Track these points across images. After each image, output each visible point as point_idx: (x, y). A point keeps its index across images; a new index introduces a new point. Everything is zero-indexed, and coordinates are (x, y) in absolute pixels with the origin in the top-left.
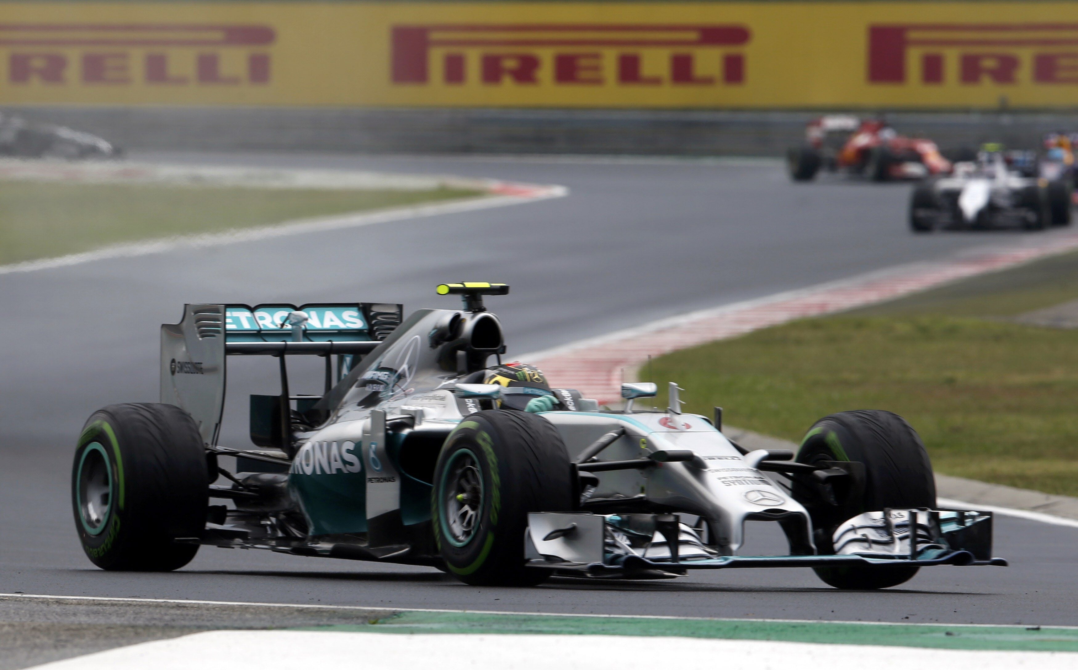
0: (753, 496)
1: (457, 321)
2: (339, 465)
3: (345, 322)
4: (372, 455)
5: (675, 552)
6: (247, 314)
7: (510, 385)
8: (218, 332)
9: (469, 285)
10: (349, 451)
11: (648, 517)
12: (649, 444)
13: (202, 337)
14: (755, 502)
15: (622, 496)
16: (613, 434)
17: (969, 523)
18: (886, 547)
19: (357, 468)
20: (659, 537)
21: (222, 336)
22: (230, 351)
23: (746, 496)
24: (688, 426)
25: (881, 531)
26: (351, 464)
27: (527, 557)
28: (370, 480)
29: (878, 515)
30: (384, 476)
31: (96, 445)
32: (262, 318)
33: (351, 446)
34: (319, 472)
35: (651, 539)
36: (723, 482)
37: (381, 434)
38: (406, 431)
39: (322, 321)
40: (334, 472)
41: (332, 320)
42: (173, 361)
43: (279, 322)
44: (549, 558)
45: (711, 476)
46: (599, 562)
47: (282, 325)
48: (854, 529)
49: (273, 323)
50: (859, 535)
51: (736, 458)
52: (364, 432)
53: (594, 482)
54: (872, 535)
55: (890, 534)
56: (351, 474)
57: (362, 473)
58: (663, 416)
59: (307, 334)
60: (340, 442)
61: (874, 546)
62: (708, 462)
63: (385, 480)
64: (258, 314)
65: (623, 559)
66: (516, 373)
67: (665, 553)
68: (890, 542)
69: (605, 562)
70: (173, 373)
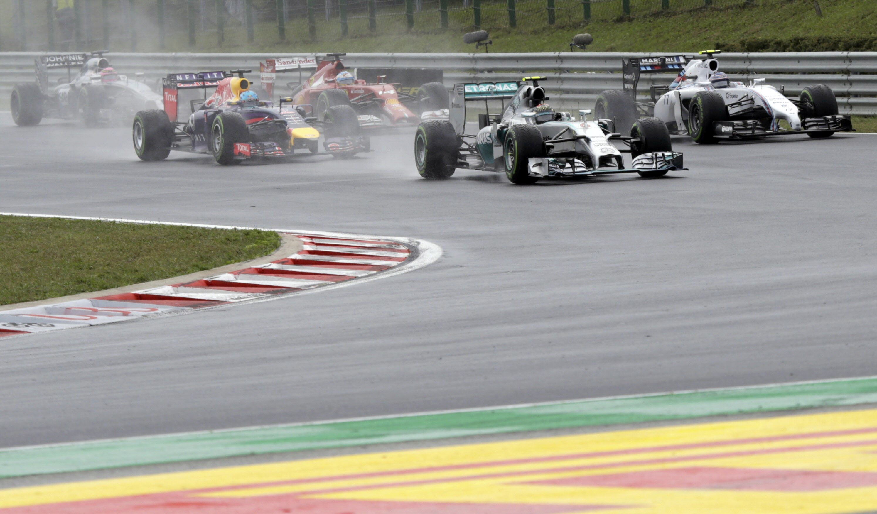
0: (603, 150)
1: (529, 90)
2: (486, 141)
3: (510, 88)
4: (494, 138)
5: (574, 170)
6: (476, 86)
8: (463, 94)
9: (533, 78)
10: (488, 136)
11: (563, 159)
12: (575, 132)
13: (459, 95)
14: (604, 152)
15: (569, 150)
16: (565, 130)
17: (675, 157)
18: (651, 165)
19: (491, 142)
20: (568, 165)
21: (464, 95)
22: (466, 100)
23: (601, 150)
24: (589, 126)
25: (650, 160)
26: (489, 141)
27: (529, 173)
28: (494, 146)
29: (649, 155)
30: (498, 145)
31: (420, 135)
32: (481, 88)
33: (488, 135)
34: (481, 143)
35: (565, 166)
36: (595, 145)
37: (496, 131)
38: (505, 129)
39: (503, 88)
40: (485, 143)
41: (506, 87)
42: (452, 103)
43: (487, 88)
44: (536, 173)
45: (592, 144)
46: (547, 174)
47: (488, 90)
48: (638, 160)
49: (485, 89)
50: (640, 162)
51: (602, 136)
52: (491, 130)
53: (553, 147)
54: (645, 161)
55: (653, 161)
56: (489, 144)
57: (492, 144)
58: (582, 123)
59: (497, 93)
60: (486, 133)
61: (645, 165)
62: (592, 139)
63: (498, 146)
64: (480, 86)
65: (555, 173)
67: (571, 170)
68: (652, 164)
69: (549, 174)
70: (452, 107)
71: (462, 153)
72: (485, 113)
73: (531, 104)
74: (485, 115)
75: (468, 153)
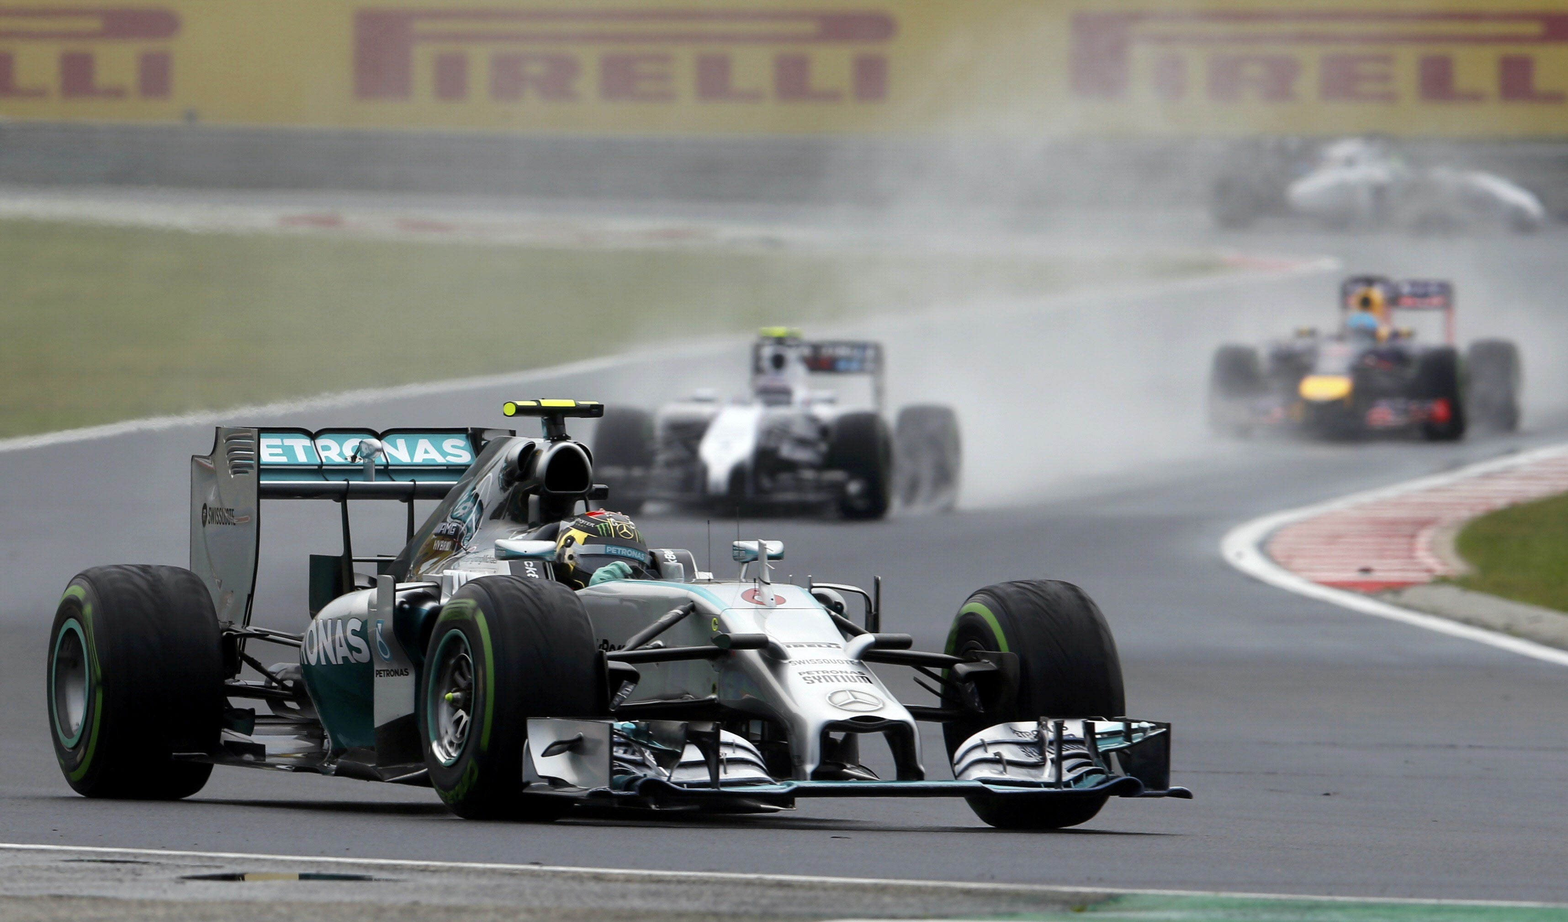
0: (839, 699)
1: (529, 452)
2: (343, 651)
3: (444, 454)
4: (379, 638)
5: (715, 774)
6: (307, 442)
7: (587, 541)
8: (251, 466)
9: (545, 403)
10: (354, 632)
11: (675, 726)
12: (721, 624)
13: (235, 473)
14: (841, 707)
15: (690, 698)
16: (678, 611)
17: (1137, 738)
18: (1033, 772)
19: (364, 657)
20: (692, 753)
21: (253, 472)
22: (265, 493)
23: (830, 698)
24: (781, 600)
25: (1029, 749)
26: (359, 651)
27: (524, 780)
28: (379, 672)
29: (1028, 728)
30: (395, 667)
31: (72, 623)
32: (326, 448)
33: (356, 625)
34: (324, 662)
35: (680, 755)
36: (804, 678)
37: (389, 609)
38: (428, 606)
39: (412, 452)
40: (340, 662)
41: (426, 452)
42: (205, 507)
43: (349, 453)
44: (555, 782)
45: (792, 672)
46: (605, 787)
47: (354, 458)
48: (983, 745)
49: (341, 454)
50: (990, 754)
51: (832, 646)
52: (370, 605)
53: (633, 677)
54: (1009, 753)
55: (1042, 753)
56: (358, 663)
57: (371, 663)
58: (751, 586)
59: (386, 471)
60: (345, 619)
61: (1009, 768)
62: (790, 652)
63: (396, 673)
64: (321, 442)
65: (639, 782)
66: (598, 526)
67: (703, 775)
68: (1038, 766)
69: (613, 785)
70: (204, 523)
71: (237, 702)
72: (338, 551)
73: (533, 514)
74: (336, 559)
75: (261, 707)
